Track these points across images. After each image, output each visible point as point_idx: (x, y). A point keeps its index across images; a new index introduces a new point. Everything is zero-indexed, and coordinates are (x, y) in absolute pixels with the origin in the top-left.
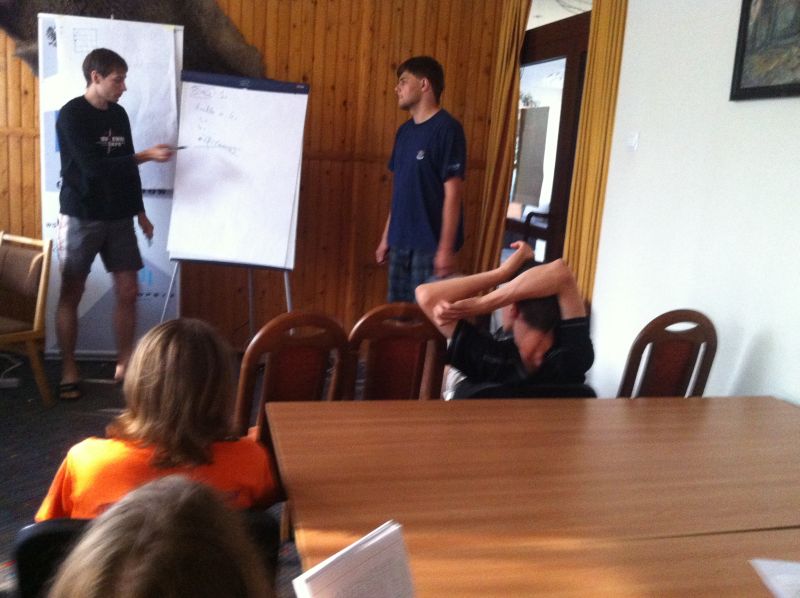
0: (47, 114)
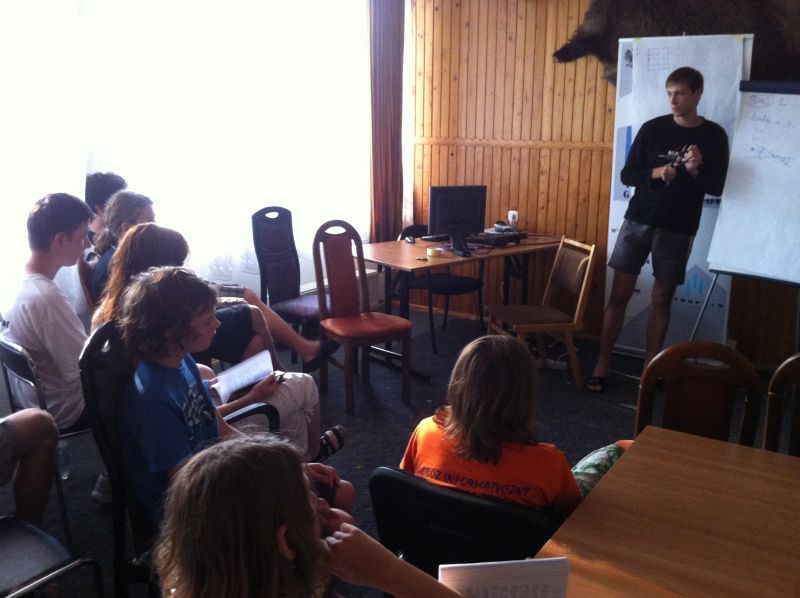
0: (620, 130)
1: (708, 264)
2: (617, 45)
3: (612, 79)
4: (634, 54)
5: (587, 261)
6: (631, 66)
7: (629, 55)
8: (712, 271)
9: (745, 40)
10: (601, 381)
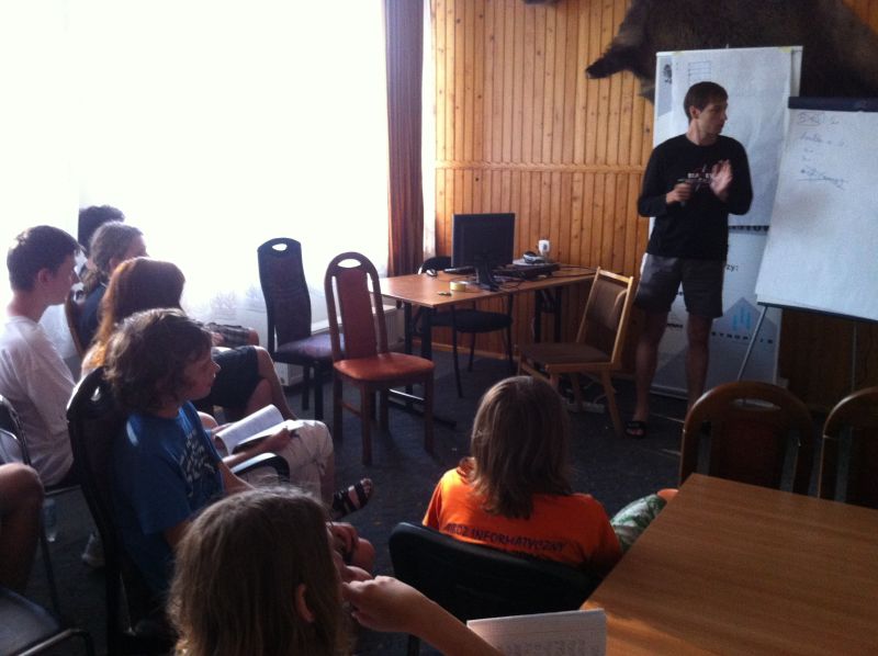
1: (756, 296)
2: (655, 58)
3: (650, 96)
4: (673, 68)
5: (625, 295)
6: (671, 82)
7: (668, 71)
8: (760, 304)
9: (793, 53)
10: (642, 425)
